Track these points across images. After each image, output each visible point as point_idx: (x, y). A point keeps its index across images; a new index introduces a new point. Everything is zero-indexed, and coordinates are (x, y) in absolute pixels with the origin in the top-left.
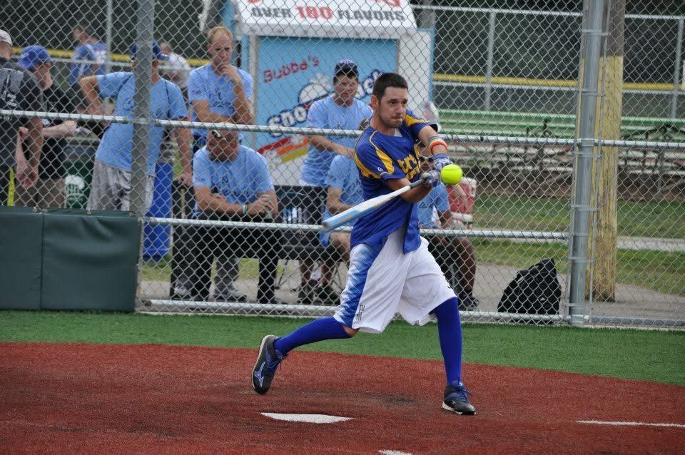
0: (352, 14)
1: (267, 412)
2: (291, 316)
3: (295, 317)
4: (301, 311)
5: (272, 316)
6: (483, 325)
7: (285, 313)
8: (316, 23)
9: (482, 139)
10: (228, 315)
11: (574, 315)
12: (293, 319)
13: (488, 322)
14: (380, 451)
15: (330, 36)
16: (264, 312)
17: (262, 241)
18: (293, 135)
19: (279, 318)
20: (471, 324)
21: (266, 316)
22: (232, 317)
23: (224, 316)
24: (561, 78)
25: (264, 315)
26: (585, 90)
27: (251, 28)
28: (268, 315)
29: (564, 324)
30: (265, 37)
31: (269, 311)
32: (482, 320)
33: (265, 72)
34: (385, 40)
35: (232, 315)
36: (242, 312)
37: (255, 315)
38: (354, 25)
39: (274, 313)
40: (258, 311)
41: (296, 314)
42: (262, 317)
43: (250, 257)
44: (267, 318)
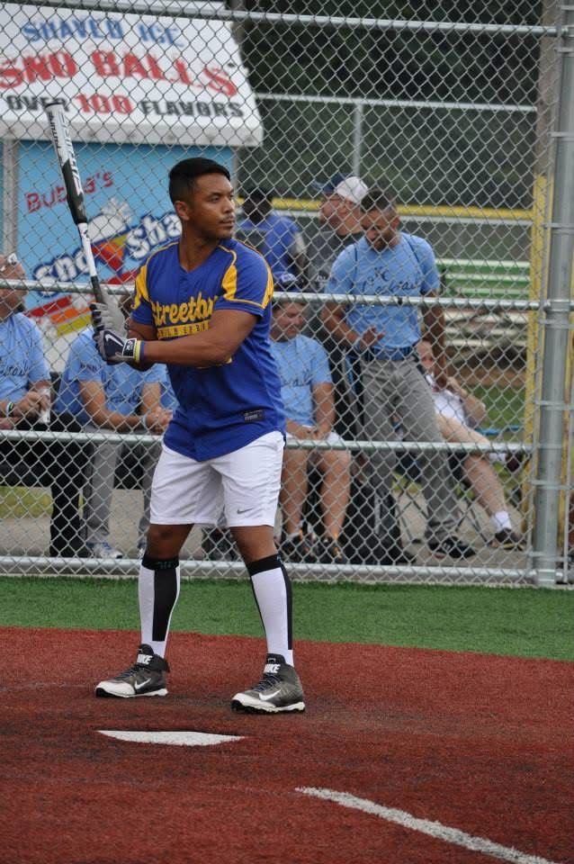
0: (163, 108)
1: (110, 729)
2: (109, 576)
3: (117, 577)
4: (125, 569)
5: (82, 576)
6: (405, 586)
7: (100, 571)
8: (112, 121)
9: (400, 302)
10: (13, 575)
11: (541, 570)
12: (114, 581)
13: (410, 582)
14: (297, 789)
15: (134, 141)
16: (67, 571)
17: (64, 460)
18: (75, 295)
19: (92, 579)
20: (385, 585)
21: (72, 576)
22: (19, 579)
23: (7, 577)
24: (504, 207)
25: (68, 575)
26: (555, 225)
27: (9, 128)
28: (75, 575)
29: (526, 585)
30: (33, 141)
31: (75, 569)
32: (402, 579)
33: (29, 196)
34: (219, 147)
35: (19, 575)
36: (34, 570)
37: (55, 576)
38: (171, 124)
39: (83, 571)
40: (58, 569)
41: (117, 572)
42: (65, 578)
43: (29, 484)
44: (73, 579)
